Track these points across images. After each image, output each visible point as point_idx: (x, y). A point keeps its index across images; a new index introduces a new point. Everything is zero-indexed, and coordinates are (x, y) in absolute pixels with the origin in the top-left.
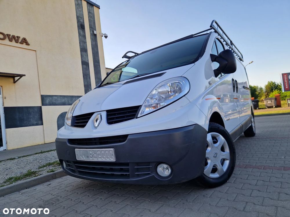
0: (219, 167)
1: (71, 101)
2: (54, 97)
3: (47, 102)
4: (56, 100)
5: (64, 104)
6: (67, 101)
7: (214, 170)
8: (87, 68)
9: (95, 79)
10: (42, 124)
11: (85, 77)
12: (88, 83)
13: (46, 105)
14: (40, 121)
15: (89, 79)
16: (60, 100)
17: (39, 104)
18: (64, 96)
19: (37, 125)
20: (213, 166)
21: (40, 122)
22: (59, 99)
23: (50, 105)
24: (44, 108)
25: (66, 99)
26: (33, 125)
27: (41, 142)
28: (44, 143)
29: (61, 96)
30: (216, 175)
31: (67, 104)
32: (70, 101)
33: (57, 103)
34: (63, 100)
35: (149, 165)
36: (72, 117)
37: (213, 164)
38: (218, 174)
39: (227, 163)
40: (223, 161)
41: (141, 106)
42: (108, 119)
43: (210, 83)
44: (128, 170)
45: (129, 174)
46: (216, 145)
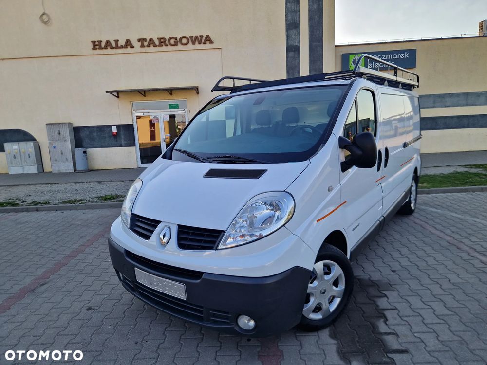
0: (325, 306)
7: (318, 309)
20: (318, 304)
30: (318, 316)
35: (228, 313)
36: (132, 214)
37: (317, 302)
38: (322, 315)
39: (337, 301)
40: (334, 297)
41: (224, 231)
42: (180, 239)
43: (330, 190)
44: (201, 312)
45: (202, 317)
46: (326, 278)
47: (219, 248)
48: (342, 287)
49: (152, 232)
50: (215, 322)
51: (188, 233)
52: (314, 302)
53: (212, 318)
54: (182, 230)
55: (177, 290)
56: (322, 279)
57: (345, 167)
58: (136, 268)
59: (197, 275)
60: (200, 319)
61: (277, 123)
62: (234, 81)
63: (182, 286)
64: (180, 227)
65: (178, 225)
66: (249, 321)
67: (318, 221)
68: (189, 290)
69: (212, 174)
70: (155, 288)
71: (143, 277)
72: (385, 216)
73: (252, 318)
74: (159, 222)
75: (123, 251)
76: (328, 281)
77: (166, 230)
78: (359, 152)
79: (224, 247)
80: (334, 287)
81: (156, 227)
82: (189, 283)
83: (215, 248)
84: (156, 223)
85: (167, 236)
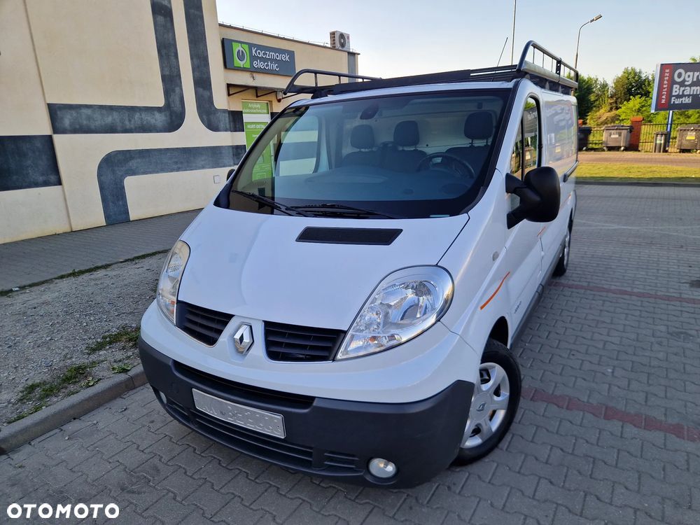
1: (130, 121)
2: (84, 111)
3: (67, 122)
4: (89, 118)
5: (111, 129)
6: (118, 121)
7: (477, 431)
8: (169, 24)
9: (192, 59)
10: (59, 183)
11: (164, 52)
12: (173, 69)
13: (64, 132)
14: (52, 176)
15: (173, 58)
16: (99, 120)
17: (44, 129)
18: (111, 108)
19: (46, 184)
20: (476, 426)
21: (53, 178)
22: (97, 115)
23: (75, 131)
24: (58, 139)
25: (116, 115)
26: (37, 185)
27: (60, 227)
28: (69, 230)
29: (101, 107)
30: (476, 441)
31: (119, 128)
32: (127, 123)
33: (93, 127)
34: (109, 120)
35: (353, 456)
36: (178, 302)
38: (481, 438)
39: (501, 415)
40: (494, 412)
41: (345, 333)
42: (268, 344)
43: (495, 257)
44: (310, 454)
45: (310, 461)
46: (485, 387)
47: (339, 356)
48: (505, 393)
49: (220, 332)
50: (330, 468)
51: (283, 335)
53: (326, 463)
54: (272, 329)
55: (271, 424)
56: (480, 390)
57: (513, 219)
58: (194, 390)
59: (306, 401)
60: (308, 464)
61: (385, 145)
62: (316, 77)
63: (279, 417)
64: (268, 324)
65: (264, 321)
66: (386, 465)
67: (482, 308)
68: (288, 421)
69: (309, 235)
70: (230, 420)
71: (206, 402)
72: (543, 284)
73: (389, 458)
74: (230, 317)
75: (170, 363)
76: (488, 391)
77: (244, 331)
78: (536, 198)
79: (345, 357)
80: (496, 398)
81: (225, 324)
82: (291, 412)
83: (331, 358)
84: (225, 318)
85: (247, 340)
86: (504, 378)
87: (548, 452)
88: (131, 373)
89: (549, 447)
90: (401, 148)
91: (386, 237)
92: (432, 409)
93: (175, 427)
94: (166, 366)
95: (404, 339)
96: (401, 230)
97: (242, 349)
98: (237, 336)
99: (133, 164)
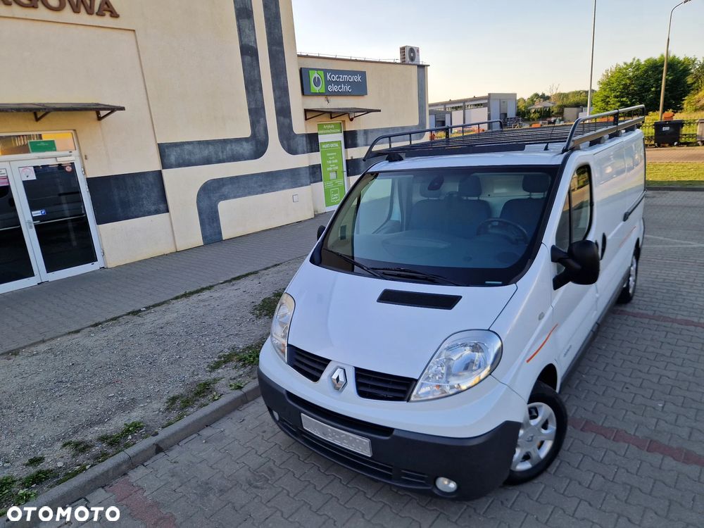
0: (534, 453)
1: (222, 152)
2: (186, 147)
3: (173, 158)
4: (190, 153)
5: (207, 161)
6: (213, 153)
7: (527, 457)
8: (255, 62)
9: (274, 91)
10: (167, 211)
11: (250, 88)
12: (258, 103)
13: (170, 167)
14: (161, 205)
15: (258, 92)
16: (199, 153)
17: (156, 166)
18: (207, 143)
19: (157, 212)
20: (526, 453)
21: (162, 206)
22: (197, 150)
23: (179, 165)
24: (167, 174)
25: (211, 147)
26: (149, 213)
27: (169, 249)
28: (174, 250)
29: (200, 143)
30: (526, 466)
31: (214, 160)
32: (220, 154)
33: (193, 161)
34: (206, 153)
35: (424, 474)
36: (288, 345)
37: (524, 453)
38: (531, 464)
39: (548, 445)
40: (542, 443)
41: (416, 381)
42: (358, 384)
43: (541, 317)
44: (390, 470)
45: (391, 475)
46: (533, 422)
47: (412, 399)
48: (552, 427)
49: (321, 372)
50: (407, 482)
51: (369, 378)
52: (520, 454)
53: (403, 477)
54: (361, 374)
55: (361, 445)
56: (528, 424)
57: (558, 283)
58: (302, 414)
59: (387, 431)
60: (389, 477)
61: (451, 194)
62: (390, 140)
63: (367, 441)
64: (357, 369)
65: (355, 368)
66: (449, 483)
67: (528, 361)
68: (374, 444)
69: (388, 297)
70: (330, 439)
71: (311, 424)
72: (599, 322)
73: (451, 478)
74: (329, 361)
75: (284, 393)
76: (536, 426)
77: (339, 373)
78: (577, 266)
79: (415, 399)
80: (543, 431)
81: (325, 366)
82: (376, 438)
83: (406, 399)
84: (325, 362)
85: (342, 379)
86: (551, 415)
87: (591, 478)
88: (245, 390)
89: (593, 474)
90: (465, 198)
91: (448, 302)
92: (484, 443)
93: (282, 437)
94: (282, 394)
95: (464, 387)
96: (461, 297)
97: (338, 386)
98: (335, 377)
99: (225, 190)
